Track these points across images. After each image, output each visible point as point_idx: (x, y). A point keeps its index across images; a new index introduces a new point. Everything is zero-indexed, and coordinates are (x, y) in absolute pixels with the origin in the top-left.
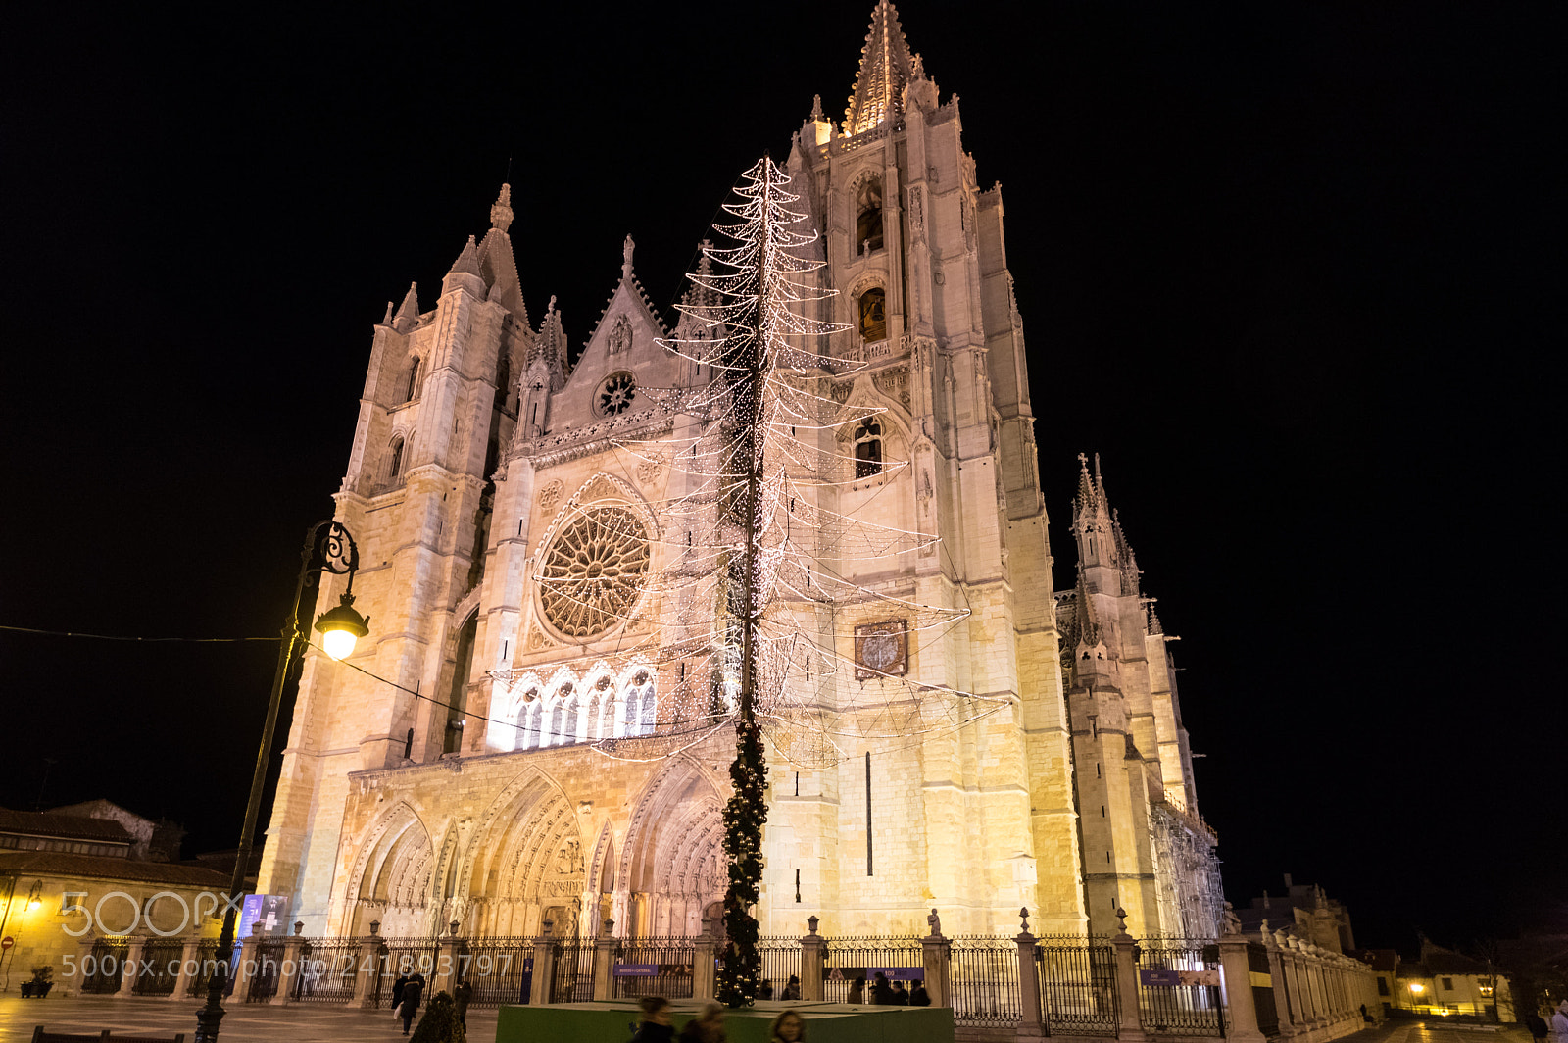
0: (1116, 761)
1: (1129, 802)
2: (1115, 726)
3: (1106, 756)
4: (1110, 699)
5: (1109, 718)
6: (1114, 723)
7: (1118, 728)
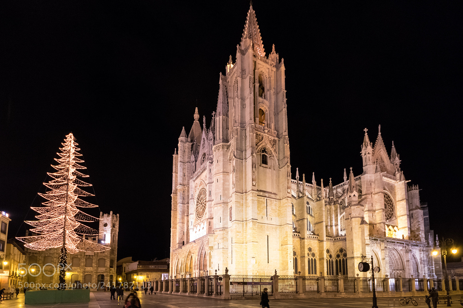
0: (357, 225)
1: (360, 237)
2: (357, 215)
3: (353, 224)
4: (356, 208)
5: (356, 213)
6: (358, 215)
7: (359, 216)
